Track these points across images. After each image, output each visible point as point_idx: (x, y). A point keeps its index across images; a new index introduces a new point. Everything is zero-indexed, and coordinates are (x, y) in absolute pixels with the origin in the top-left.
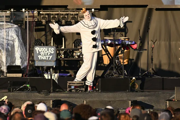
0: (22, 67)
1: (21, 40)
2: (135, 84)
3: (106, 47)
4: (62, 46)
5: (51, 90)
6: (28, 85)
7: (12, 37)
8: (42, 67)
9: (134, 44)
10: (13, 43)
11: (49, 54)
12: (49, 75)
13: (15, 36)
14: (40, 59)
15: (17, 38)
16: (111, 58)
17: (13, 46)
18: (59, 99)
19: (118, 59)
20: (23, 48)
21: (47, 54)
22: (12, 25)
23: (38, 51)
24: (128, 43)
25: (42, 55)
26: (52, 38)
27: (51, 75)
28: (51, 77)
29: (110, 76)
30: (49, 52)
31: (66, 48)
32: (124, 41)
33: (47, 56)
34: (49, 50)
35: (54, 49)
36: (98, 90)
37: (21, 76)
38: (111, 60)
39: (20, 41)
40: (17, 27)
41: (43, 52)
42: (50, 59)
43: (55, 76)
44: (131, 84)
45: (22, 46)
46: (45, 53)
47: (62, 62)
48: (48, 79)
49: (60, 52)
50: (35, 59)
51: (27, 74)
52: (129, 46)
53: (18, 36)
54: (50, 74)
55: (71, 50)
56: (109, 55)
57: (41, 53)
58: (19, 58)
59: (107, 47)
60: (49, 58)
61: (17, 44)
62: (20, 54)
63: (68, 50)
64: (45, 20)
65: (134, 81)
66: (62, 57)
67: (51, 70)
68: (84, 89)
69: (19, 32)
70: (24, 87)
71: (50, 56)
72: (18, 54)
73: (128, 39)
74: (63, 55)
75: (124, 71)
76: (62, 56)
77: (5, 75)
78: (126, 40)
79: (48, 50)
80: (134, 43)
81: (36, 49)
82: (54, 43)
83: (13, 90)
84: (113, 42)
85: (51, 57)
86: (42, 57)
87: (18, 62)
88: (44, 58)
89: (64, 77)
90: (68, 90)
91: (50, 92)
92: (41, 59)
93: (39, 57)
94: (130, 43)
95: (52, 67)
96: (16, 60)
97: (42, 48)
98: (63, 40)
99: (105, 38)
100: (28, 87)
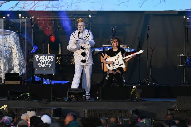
0: (20, 74)
1: (19, 47)
2: (136, 93)
5: (51, 99)
6: (28, 94)
7: (10, 43)
10: (11, 50)
11: (49, 62)
13: (13, 43)
14: (39, 67)
15: (15, 45)
17: (11, 54)
18: (59, 108)
20: (21, 55)
21: (47, 62)
22: (10, 32)
23: (38, 59)
25: (41, 63)
26: (49, 44)
30: (49, 60)
31: (63, 54)
33: (46, 64)
35: (53, 57)
36: (99, 99)
37: (19, 84)
39: (18, 48)
40: (15, 34)
41: (43, 60)
42: (49, 67)
44: (132, 92)
45: (20, 53)
50: (34, 67)
51: (25, 82)
53: (16, 43)
55: (68, 56)
57: (40, 61)
58: (17, 65)
61: (15, 51)
62: (18, 61)
63: (64, 56)
64: (42, 25)
65: (134, 90)
66: (58, 63)
69: (17, 39)
70: (23, 95)
72: (16, 61)
73: (127, 46)
74: (60, 62)
77: (3, 82)
78: (125, 47)
79: (48, 58)
80: (133, 51)
81: (35, 56)
83: (12, 98)
85: (50, 65)
86: (42, 65)
87: (16, 69)
88: (44, 66)
90: (68, 99)
91: (50, 101)
92: (41, 67)
94: (129, 51)
95: (52, 75)
96: (15, 68)
97: (41, 56)
98: (60, 46)
99: (103, 45)
100: (27, 95)
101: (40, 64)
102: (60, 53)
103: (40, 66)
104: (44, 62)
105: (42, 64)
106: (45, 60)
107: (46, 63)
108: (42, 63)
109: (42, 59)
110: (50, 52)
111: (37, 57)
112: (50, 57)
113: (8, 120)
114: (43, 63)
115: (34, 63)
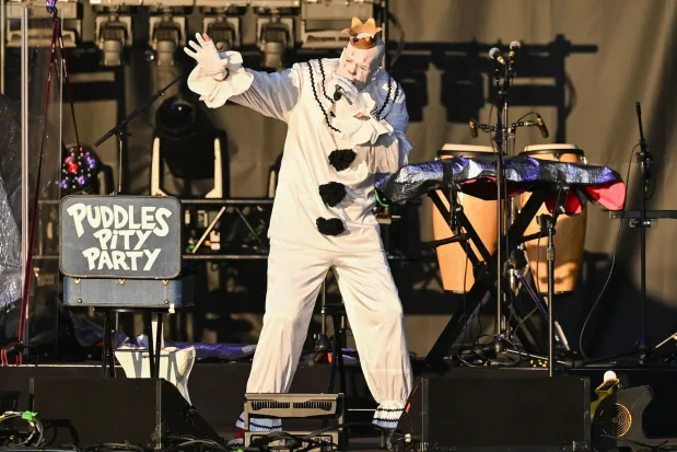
2: (615, 411)
3: (455, 197)
4: (212, 187)
5: (155, 443)
6: (28, 416)
8: (106, 312)
9: (607, 185)
11: (143, 238)
12: (141, 357)
14: (92, 266)
16: (480, 258)
19: (521, 264)
21: (134, 239)
23: (85, 222)
24: (579, 176)
25: (104, 247)
26: (157, 141)
27: (151, 357)
28: (155, 368)
29: (478, 357)
30: (144, 231)
31: (232, 194)
32: (553, 169)
33: (132, 249)
34: (145, 218)
35: (168, 213)
36: (415, 443)
38: (485, 272)
41: (112, 228)
42: (148, 267)
43: (177, 363)
44: (594, 405)
46: (122, 233)
47: (214, 275)
48: (138, 381)
49: (200, 218)
50: (66, 264)
51: (20, 348)
52: (581, 194)
54: (151, 351)
55: (261, 205)
56: (470, 241)
57: (98, 235)
59: (462, 197)
60: (142, 261)
63: (242, 206)
64: (119, 40)
65: (610, 391)
66: (207, 243)
67: (155, 325)
68: (335, 436)
70: (3, 421)
71: (147, 252)
73: (578, 153)
74: (215, 238)
75: (555, 331)
76: (208, 238)
78: (567, 158)
79: (138, 219)
80: (607, 178)
81: (72, 210)
82: (167, 169)
84: (494, 172)
85: (153, 256)
86: (105, 259)
88: (117, 262)
89: (227, 361)
90: (247, 443)
92: (100, 267)
93: (90, 254)
94: (585, 180)
95: (161, 312)
97: (105, 209)
98: (218, 153)
99: (447, 147)
100: (26, 422)
101: (96, 250)
102: (216, 193)
103: (97, 262)
104: (121, 238)
105: (105, 254)
106: (126, 227)
107: (127, 247)
108: (109, 243)
109: (107, 224)
110: (161, 187)
111: (79, 212)
112: (148, 213)
114: (113, 246)
115: (65, 246)
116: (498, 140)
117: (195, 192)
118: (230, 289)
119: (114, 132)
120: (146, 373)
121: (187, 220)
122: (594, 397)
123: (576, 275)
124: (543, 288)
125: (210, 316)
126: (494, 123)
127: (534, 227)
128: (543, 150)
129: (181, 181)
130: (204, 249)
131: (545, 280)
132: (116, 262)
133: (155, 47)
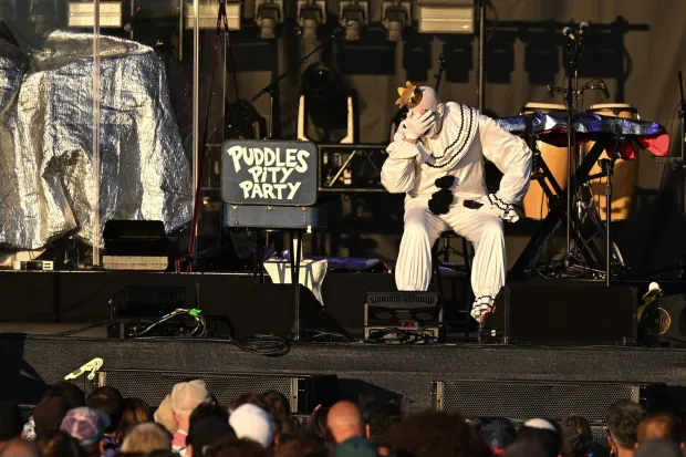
0: (167, 229)
1: (166, 112)
2: (658, 314)
3: (535, 144)
4: (345, 135)
5: (294, 335)
6: (194, 312)
7: (126, 95)
8: (259, 231)
9: (655, 136)
10: (131, 121)
11: (287, 174)
12: (284, 267)
13: (141, 95)
14: (246, 195)
15: (150, 100)
16: (554, 193)
17: (131, 137)
18: (329, 372)
19: (587, 199)
20: (175, 147)
21: (280, 175)
22: (127, 46)
23: (241, 160)
24: (632, 129)
25: (256, 180)
26: (302, 99)
27: (292, 267)
28: (295, 276)
29: (551, 270)
30: (288, 168)
31: (361, 141)
32: (612, 123)
33: (278, 182)
34: (289, 158)
35: (307, 154)
36: (499, 338)
37: (165, 268)
38: (558, 204)
39: (163, 112)
40: (149, 52)
41: (263, 165)
42: (290, 197)
43: (312, 273)
44: (641, 309)
45: (171, 137)
46: (270, 170)
48: (282, 286)
49: (336, 159)
50: (226, 194)
51: (190, 259)
52: (634, 143)
53: (152, 92)
54: (292, 262)
56: (546, 180)
57: (251, 171)
58: (158, 189)
59: (540, 144)
60: (286, 192)
61: (147, 126)
62: (161, 169)
63: (368, 150)
64: (274, 19)
65: (653, 298)
66: (341, 179)
67: (295, 242)
68: (436, 330)
69: (156, 75)
70: (175, 316)
71: (290, 184)
72: (151, 172)
73: (632, 110)
74: (347, 175)
75: (612, 251)
76: (342, 175)
77: (96, 261)
78: (623, 114)
79: (283, 159)
80: (655, 131)
81: (231, 151)
82: (310, 121)
83: (128, 330)
84: (565, 125)
85: (294, 188)
86: (257, 190)
87: (152, 207)
89: (354, 271)
90: (367, 335)
91: (289, 344)
92: (253, 196)
93: (245, 186)
94: (638, 132)
95: (300, 232)
96: (145, 198)
97: (257, 150)
98: (350, 109)
99: (530, 105)
100: (193, 317)
101: (249, 183)
102: (349, 139)
103: (250, 192)
104: (270, 174)
105: (257, 186)
106: (274, 165)
107: (274, 180)
108: (260, 178)
109: (259, 162)
110: (305, 134)
111: (237, 152)
112: (291, 154)
113: (90, 422)
114: (264, 180)
115: (225, 179)
116: (569, 100)
117: (333, 139)
118: (360, 215)
119: (267, 90)
120: (288, 280)
121: (326, 161)
122: (641, 302)
123: (630, 207)
124: (603, 216)
125: (343, 236)
126: (566, 86)
127: (596, 169)
128: (605, 109)
129: (321, 131)
130: (339, 183)
131: (605, 210)
132: (266, 192)
133: (301, 24)
